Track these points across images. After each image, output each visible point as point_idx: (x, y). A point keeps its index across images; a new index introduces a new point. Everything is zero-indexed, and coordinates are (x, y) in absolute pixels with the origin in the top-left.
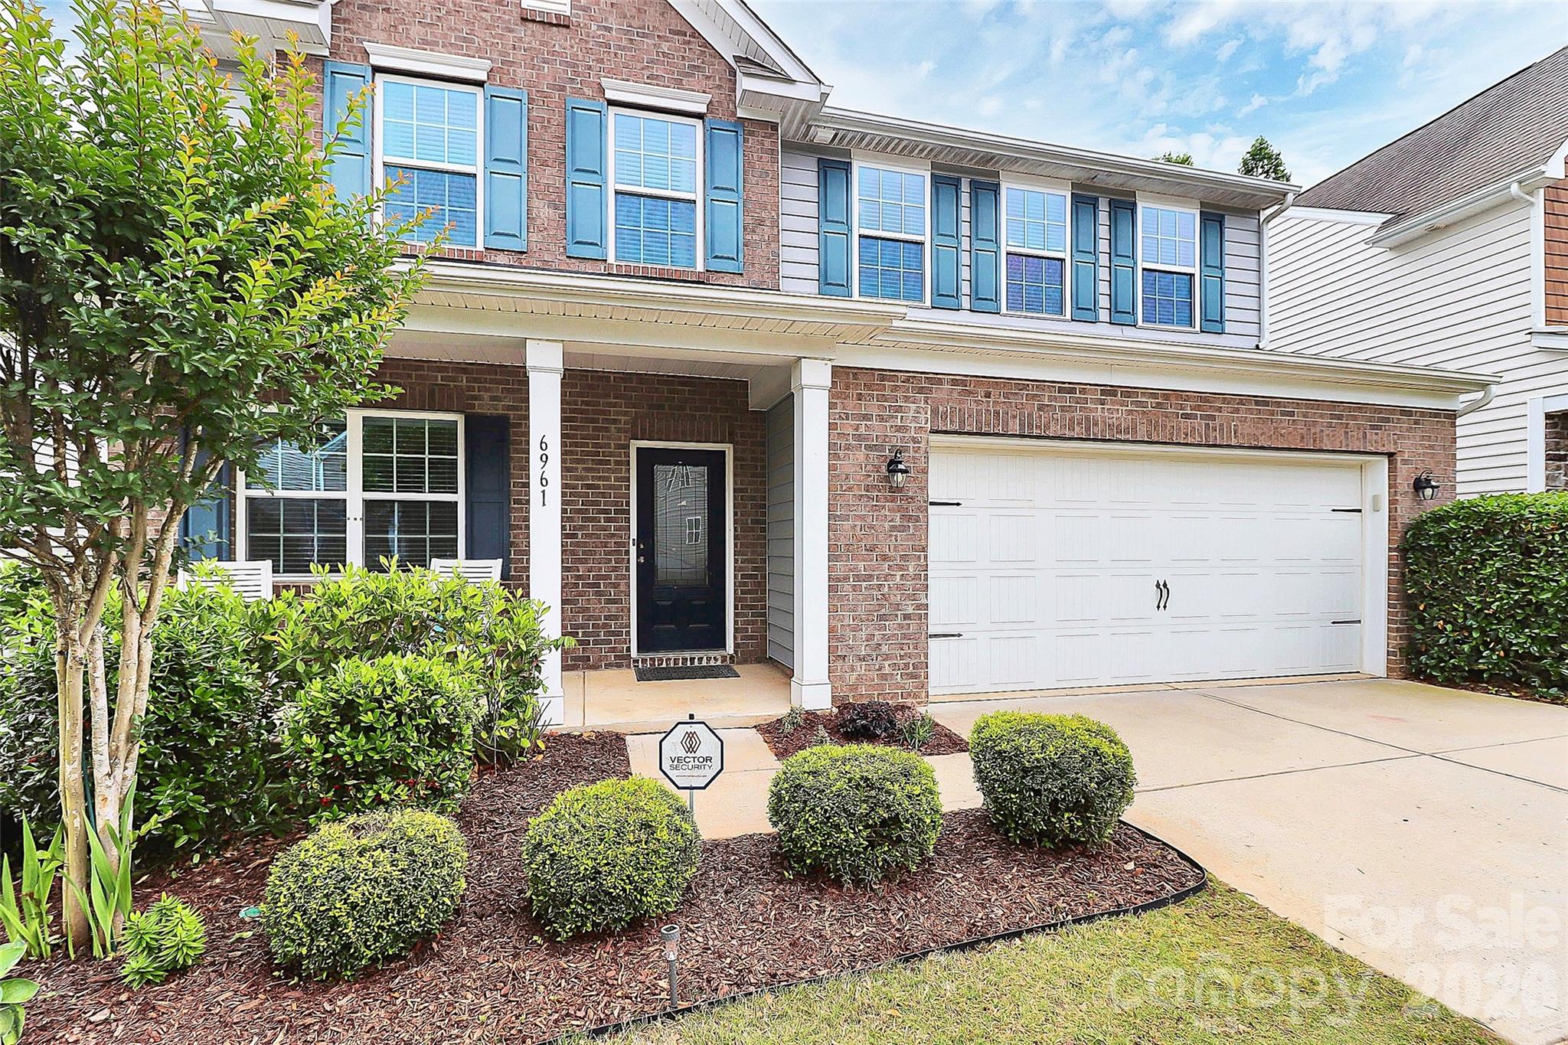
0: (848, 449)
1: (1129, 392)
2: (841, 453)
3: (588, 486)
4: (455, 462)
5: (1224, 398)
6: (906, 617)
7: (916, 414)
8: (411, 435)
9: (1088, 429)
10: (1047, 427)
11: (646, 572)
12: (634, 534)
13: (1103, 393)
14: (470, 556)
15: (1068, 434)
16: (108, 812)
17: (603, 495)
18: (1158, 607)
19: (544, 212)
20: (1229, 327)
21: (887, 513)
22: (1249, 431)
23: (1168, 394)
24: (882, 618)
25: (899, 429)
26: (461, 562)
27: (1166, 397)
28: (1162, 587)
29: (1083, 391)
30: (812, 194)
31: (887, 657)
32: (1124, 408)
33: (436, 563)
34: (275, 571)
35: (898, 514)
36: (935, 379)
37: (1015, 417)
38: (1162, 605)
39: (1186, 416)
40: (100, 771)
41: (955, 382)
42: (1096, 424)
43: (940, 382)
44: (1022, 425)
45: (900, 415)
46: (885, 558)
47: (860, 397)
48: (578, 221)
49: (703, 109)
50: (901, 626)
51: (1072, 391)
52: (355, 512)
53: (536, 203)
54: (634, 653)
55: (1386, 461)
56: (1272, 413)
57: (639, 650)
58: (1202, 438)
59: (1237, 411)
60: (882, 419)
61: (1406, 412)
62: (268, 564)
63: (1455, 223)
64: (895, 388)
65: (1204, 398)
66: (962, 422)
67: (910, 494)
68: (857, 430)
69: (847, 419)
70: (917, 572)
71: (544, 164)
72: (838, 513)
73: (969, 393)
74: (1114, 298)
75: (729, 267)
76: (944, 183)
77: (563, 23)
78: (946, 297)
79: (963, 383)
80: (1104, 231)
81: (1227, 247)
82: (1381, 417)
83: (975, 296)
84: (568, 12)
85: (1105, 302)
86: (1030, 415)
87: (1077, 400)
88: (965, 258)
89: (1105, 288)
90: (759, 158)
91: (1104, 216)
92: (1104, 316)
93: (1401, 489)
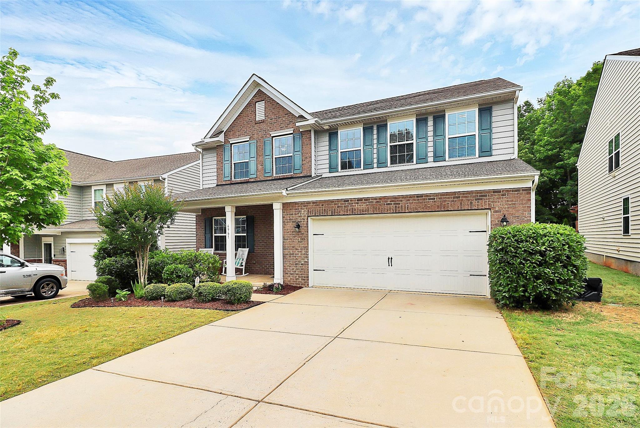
0: (288, 223)
1: (367, 199)
2: (286, 224)
4: (245, 227)
5: (403, 197)
6: (302, 264)
7: (304, 212)
9: (352, 212)
10: (340, 212)
15: (346, 213)
18: (389, 265)
19: (260, 167)
20: (494, 153)
21: (297, 238)
23: (381, 198)
24: (296, 264)
25: (300, 217)
28: (390, 260)
29: (351, 201)
30: (328, 144)
31: (297, 274)
32: (365, 204)
35: (300, 238)
36: (309, 203)
37: (330, 210)
38: (390, 264)
41: (313, 203)
42: (355, 210)
43: (310, 203)
44: (332, 212)
45: (300, 213)
46: (297, 249)
47: (290, 209)
48: (266, 168)
49: (292, 132)
50: (301, 267)
53: (258, 165)
55: (489, 211)
56: (424, 199)
58: (393, 211)
59: (409, 200)
60: (295, 214)
61: (495, 191)
64: (298, 206)
65: (395, 198)
67: (303, 233)
68: (290, 217)
69: (288, 215)
70: (304, 253)
71: (260, 156)
72: (286, 238)
73: (318, 205)
74: (435, 152)
75: (298, 171)
76: (367, 130)
77: (263, 121)
78: (369, 165)
79: (316, 203)
80: (430, 128)
81: (494, 119)
82: (481, 195)
83: (378, 163)
84: (264, 119)
85: (431, 154)
86: (335, 210)
87: (349, 204)
88: (375, 151)
89: (431, 149)
90: (306, 141)
91: (430, 123)
92: (431, 159)
93: (493, 223)
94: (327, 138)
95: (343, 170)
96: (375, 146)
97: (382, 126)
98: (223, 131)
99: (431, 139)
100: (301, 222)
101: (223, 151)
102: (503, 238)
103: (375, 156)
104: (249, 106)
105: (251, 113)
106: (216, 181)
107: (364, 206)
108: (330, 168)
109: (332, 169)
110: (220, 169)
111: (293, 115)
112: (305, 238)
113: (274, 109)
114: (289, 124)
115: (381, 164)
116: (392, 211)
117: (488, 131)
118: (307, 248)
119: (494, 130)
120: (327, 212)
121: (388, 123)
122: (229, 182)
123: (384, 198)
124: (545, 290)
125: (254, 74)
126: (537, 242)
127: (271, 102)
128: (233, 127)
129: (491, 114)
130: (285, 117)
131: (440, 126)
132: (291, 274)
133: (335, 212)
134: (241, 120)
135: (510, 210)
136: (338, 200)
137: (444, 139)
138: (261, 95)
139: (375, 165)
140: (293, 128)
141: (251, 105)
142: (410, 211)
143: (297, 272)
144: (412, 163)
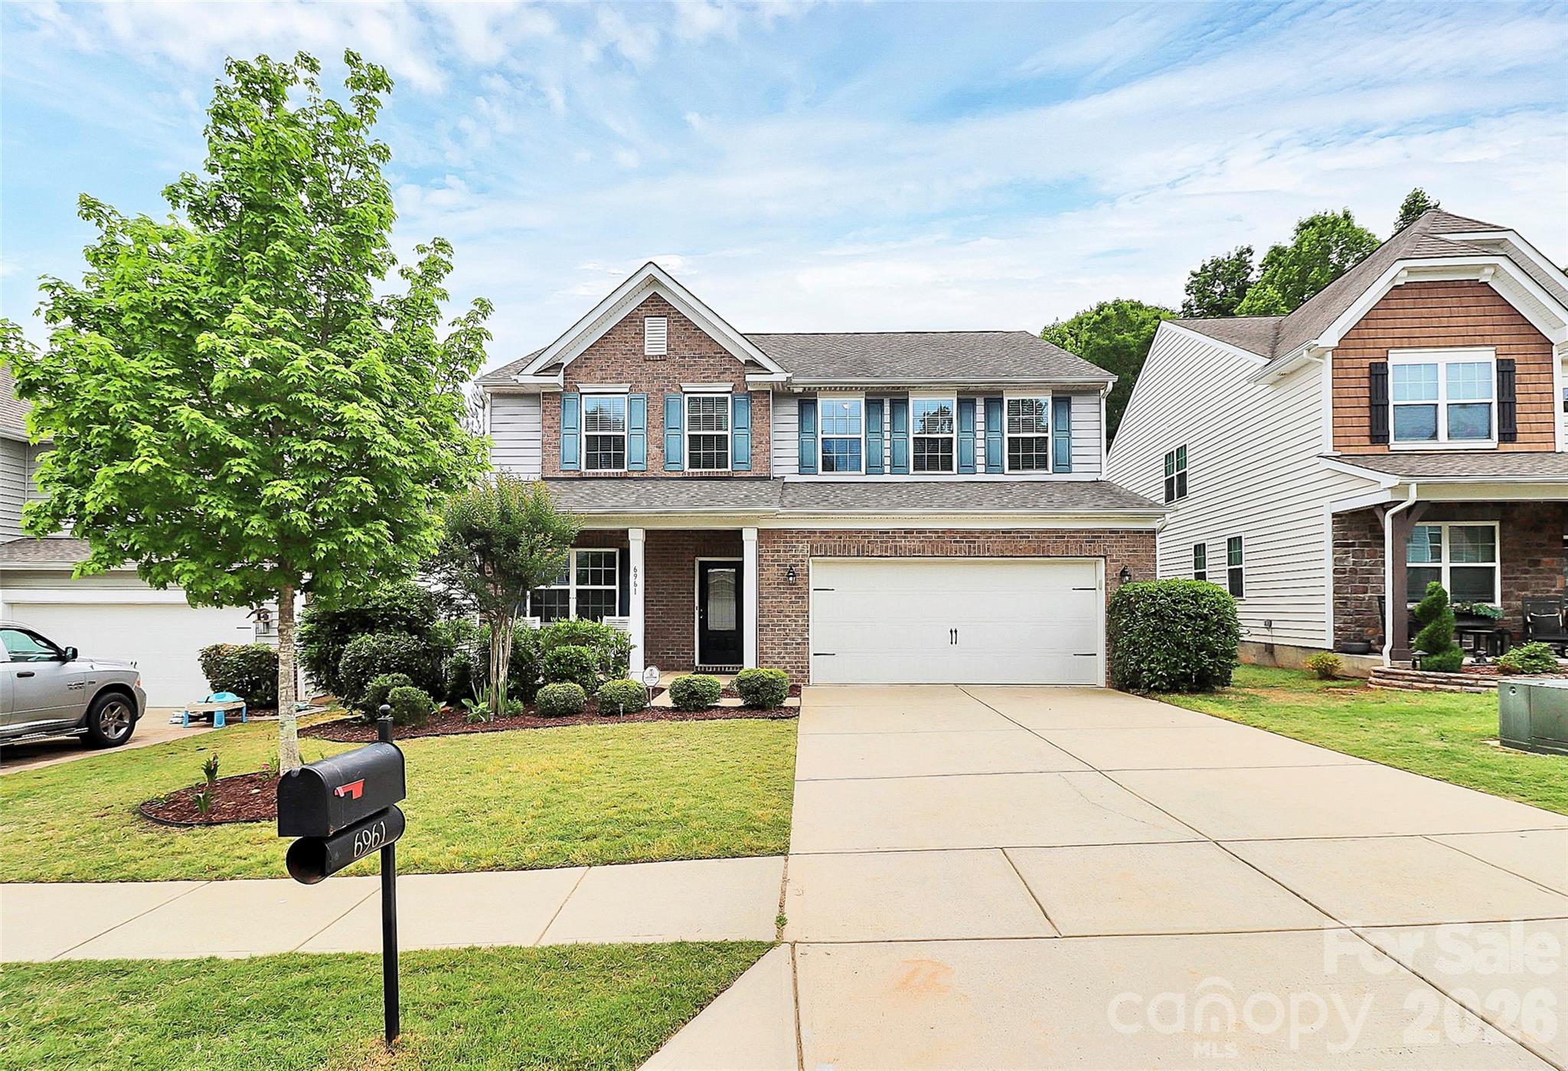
0: (770, 565)
1: (920, 531)
2: (764, 570)
3: (675, 581)
4: (615, 571)
5: (983, 532)
6: (797, 644)
7: (803, 548)
8: (596, 559)
9: (896, 552)
10: (872, 551)
11: (703, 623)
12: (697, 604)
13: (905, 533)
14: (620, 615)
15: (884, 554)
16: (501, 679)
17: (681, 585)
18: (952, 642)
19: (654, 450)
20: (1074, 468)
21: (788, 596)
22: (999, 548)
24: (785, 644)
25: (794, 556)
26: (617, 617)
27: (944, 532)
28: (954, 633)
29: (893, 533)
30: (796, 419)
31: (788, 663)
32: (918, 539)
33: (605, 618)
34: (541, 621)
35: (794, 596)
36: (813, 532)
37: (855, 547)
38: (954, 640)
39: (957, 542)
40: (500, 669)
41: (822, 532)
42: (901, 549)
43: (815, 532)
44: (858, 551)
45: (794, 549)
46: (787, 617)
47: (775, 542)
48: (670, 453)
49: (729, 389)
50: (795, 648)
51: (886, 533)
52: (573, 595)
53: (650, 446)
54: (697, 664)
55: (1103, 560)
57: (700, 663)
58: (965, 553)
59: (990, 537)
60: (785, 551)
61: (1112, 531)
62: (538, 618)
63: (1295, 371)
64: (791, 537)
65: (969, 532)
66: (826, 552)
67: (800, 586)
68: (771, 557)
69: (766, 553)
70: (803, 623)
71: (654, 427)
72: (764, 596)
73: (830, 537)
74: (987, 457)
75: (743, 467)
76: (873, 404)
77: (663, 358)
78: (874, 467)
79: (827, 532)
80: (980, 417)
81: (1073, 417)
82: (1094, 535)
83: (893, 465)
84: (665, 353)
85: (981, 460)
86: (863, 546)
87: (890, 537)
88: (887, 444)
89: (980, 452)
90: (760, 410)
91: (980, 409)
92: (981, 469)
93: (1110, 577)
94: (796, 410)
95: (825, 473)
96: (887, 435)
97: (900, 402)
98: (563, 364)
99: (980, 435)
100: (798, 565)
101: (560, 407)
102: (1154, 598)
103: (887, 452)
104: (630, 322)
105: (633, 338)
106: (538, 469)
107: (915, 544)
108: (801, 465)
109: (804, 467)
110: (550, 445)
111: (732, 356)
112: (803, 596)
113: (689, 337)
114: (723, 373)
115: (895, 468)
116: (963, 554)
117: (1066, 434)
118: (806, 613)
119: (1074, 434)
120: (849, 551)
121: (910, 399)
122: (576, 475)
123: (951, 531)
124: (1210, 664)
125: (651, 263)
126: (1197, 603)
127: (683, 322)
128: (587, 359)
129: (1069, 408)
130: (715, 357)
131: (993, 416)
132: (775, 663)
133: (863, 552)
134: (609, 346)
135: (1131, 558)
136: (870, 531)
137: (1002, 438)
138: (657, 304)
139: (887, 469)
140: (731, 381)
141: (632, 321)
142: (992, 554)
143: (787, 659)
144: (950, 472)
